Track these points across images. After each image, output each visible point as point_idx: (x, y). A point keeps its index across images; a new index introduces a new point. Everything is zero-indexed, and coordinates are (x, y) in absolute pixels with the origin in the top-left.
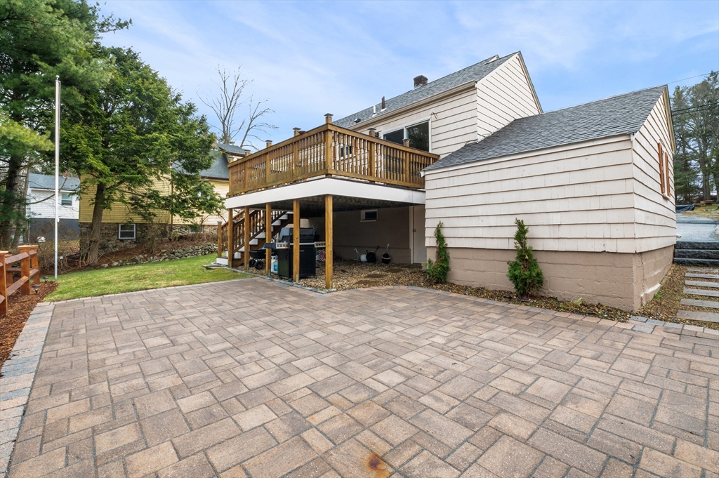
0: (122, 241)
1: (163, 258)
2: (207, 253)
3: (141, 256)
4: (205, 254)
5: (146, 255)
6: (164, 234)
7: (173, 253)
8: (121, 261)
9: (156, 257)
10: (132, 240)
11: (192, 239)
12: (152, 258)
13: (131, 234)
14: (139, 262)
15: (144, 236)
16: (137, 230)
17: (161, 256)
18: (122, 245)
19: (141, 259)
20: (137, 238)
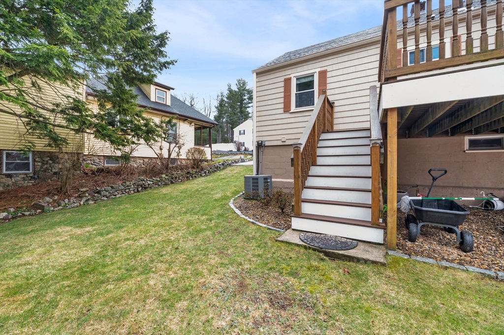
0: (9, 176)
1: (84, 199)
2: (140, 189)
3: (48, 199)
4: (138, 191)
5: (56, 197)
6: (76, 166)
7: (99, 192)
8: (12, 210)
9: (72, 199)
10: (26, 174)
11: (118, 173)
12: (66, 201)
13: (26, 166)
14: (46, 208)
15: (47, 169)
16: (34, 161)
17: (80, 197)
18: (10, 181)
19: (49, 203)
20: (34, 172)
